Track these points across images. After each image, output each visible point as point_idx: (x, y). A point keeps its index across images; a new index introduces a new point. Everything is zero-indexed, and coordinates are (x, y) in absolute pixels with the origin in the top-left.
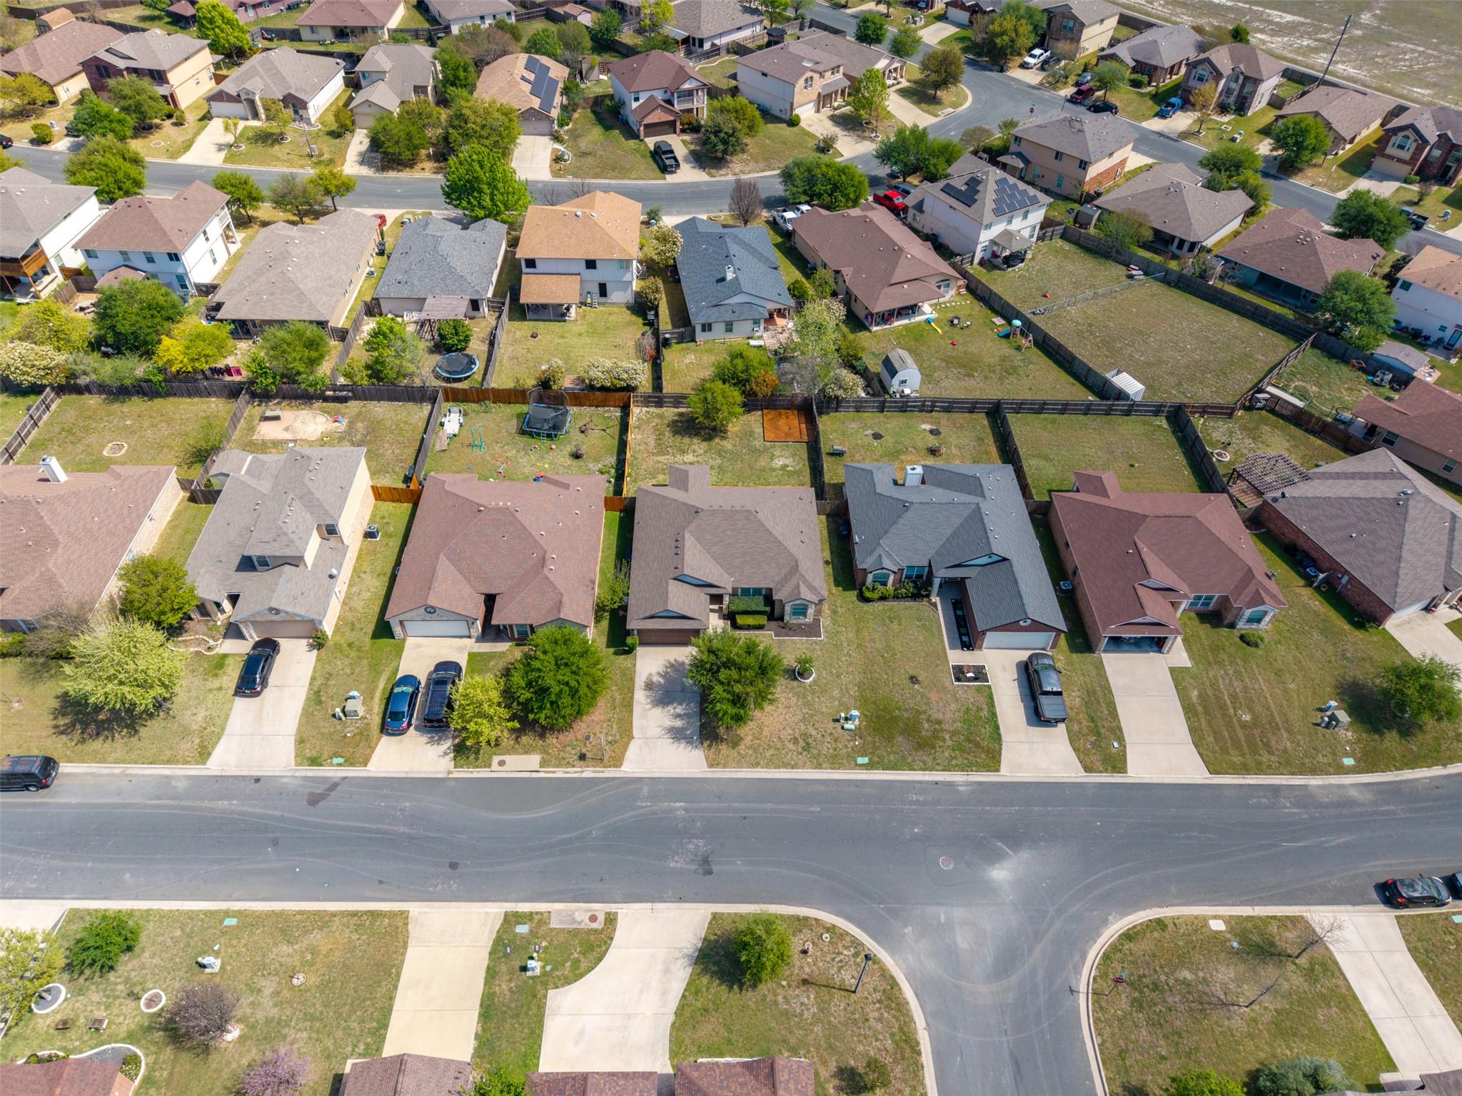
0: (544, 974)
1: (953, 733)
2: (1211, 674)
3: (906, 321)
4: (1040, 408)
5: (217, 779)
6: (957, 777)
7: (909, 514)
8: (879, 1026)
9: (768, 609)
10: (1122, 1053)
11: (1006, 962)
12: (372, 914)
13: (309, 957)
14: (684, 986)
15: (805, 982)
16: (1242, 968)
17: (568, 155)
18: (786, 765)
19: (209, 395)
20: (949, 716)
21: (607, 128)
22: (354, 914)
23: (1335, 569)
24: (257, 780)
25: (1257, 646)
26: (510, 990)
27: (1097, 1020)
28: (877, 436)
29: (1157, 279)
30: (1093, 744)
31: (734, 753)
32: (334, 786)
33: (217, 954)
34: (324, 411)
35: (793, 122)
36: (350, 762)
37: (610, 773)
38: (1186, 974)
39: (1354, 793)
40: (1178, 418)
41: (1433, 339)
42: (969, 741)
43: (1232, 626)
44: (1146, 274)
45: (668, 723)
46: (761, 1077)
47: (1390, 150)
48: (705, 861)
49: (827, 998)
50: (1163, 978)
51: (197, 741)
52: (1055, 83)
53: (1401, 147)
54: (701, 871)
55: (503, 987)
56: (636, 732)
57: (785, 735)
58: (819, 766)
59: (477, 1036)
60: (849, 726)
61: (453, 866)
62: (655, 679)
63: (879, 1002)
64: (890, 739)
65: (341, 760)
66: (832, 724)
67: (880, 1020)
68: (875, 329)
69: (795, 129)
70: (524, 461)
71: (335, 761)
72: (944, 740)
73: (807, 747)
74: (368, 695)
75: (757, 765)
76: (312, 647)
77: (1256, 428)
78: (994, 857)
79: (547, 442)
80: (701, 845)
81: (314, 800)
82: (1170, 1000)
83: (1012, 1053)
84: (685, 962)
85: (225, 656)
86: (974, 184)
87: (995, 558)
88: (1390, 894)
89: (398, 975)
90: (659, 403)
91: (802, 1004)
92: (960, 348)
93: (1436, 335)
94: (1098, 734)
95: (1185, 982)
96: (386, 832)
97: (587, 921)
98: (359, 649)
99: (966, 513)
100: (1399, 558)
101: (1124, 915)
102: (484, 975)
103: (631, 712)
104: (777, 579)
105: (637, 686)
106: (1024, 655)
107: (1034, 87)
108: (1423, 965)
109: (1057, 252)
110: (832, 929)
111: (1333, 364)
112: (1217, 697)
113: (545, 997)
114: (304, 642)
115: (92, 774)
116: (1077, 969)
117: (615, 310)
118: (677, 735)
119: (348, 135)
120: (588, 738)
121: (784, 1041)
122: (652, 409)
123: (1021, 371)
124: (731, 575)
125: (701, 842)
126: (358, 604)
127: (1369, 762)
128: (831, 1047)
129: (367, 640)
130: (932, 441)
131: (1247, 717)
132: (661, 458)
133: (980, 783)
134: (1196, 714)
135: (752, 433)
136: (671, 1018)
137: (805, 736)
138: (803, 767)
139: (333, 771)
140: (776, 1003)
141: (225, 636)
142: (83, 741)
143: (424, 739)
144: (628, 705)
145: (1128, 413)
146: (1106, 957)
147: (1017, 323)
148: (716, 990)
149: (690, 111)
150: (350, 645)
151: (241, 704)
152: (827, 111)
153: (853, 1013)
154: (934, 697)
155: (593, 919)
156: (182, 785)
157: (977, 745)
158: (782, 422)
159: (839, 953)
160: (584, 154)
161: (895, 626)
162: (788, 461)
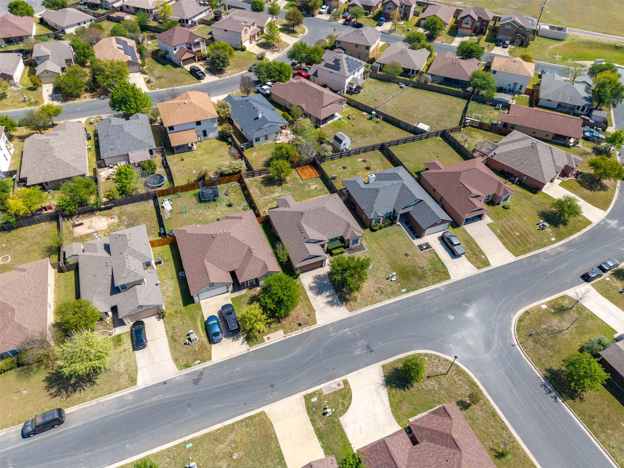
0: (333, 413)
1: (430, 270)
2: (500, 222)
3: (331, 121)
4: (397, 143)
5: (146, 389)
6: (438, 285)
7: (380, 193)
8: (461, 383)
9: (343, 244)
10: (539, 359)
11: (488, 345)
12: (249, 418)
13: (234, 445)
14: (387, 396)
15: (428, 377)
16: (558, 317)
17: (152, 79)
18: (378, 302)
19: (40, 222)
20: (425, 264)
21: (164, 64)
22: (242, 421)
23: (521, 175)
24: (165, 383)
25: (509, 208)
26: (324, 424)
27: (526, 352)
28: (344, 168)
29: (410, 87)
30: (476, 259)
31: (356, 303)
32: (201, 373)
33: (192, 461)
34: (103, 215)
35: (243, 49)
36: (203, 361)
37: (313, 327)
38: (544, 326)
39: (560, 249)
40: (445, 135)
41: (508, 89)
42: (436, 271)
43: (498, 204)
44: (407, 85)
45: (326, 300)
46: (442, 415)
47: (463, 25)
48: (368, 347)
49: (439, 380)
50: (538, 330)
51: (127, 376)
52: (336, 18)
53: (467, 24)
54: (368, 352)
55: (320, 424)
56: (315, 308)
57: (372, 290)
58: (389, 298)
59: (322, 447)
60: (393, 279)
61: (272, 386)
62: (312, 285)
63: (456, 374)
64: (409, 279)
65: (199, 361)
66: (386, 281)
67: (460, 380)
68: (322, 126)
69: (245, 52)
70: (208, 213)
71: (196, 362)
72: (428, 274)
73: (382, 292)
74: (197, 330)
75: (367, 305)
76: (159, 318)
77: (470, 133)
78: (466, 309)
79: (214, 203)
80: (362, 342)
81: (196, 382)
82: (544, 336)
83: (506, 374)
84: (382, 387)
85: (119, 335)
86: (337, 61)
87: (418, 201)
88: (586, 278)
89: (276, 437)
90: (253, 176)
91: (432, 385)
92: (356, 127)
93: (508, 88)
94: (476, 255)
95: (545, 329)
96: (236, 383)
97: (337, 387)
98: (181, 313)
99: (400, 187)
100: (541, 166)
101: (515, 314)
102: (310, 423)
103: (309, 301)
104: (343, 231)
105: (306, 290)
106: (440, 234)
107: (328, 21)
108: (606, 297)
109: (371, 83)
110: (426, 355)
111: (481, 105)
112: (506, 230)
113: (339, 421)
114: (154, 317)
115: (82, 409)
116: (511, 337)
117: (212, 141)
118: (331, 304)
119: (39, 88)
120: (298, 317)
121: (434, 401)
122: (250, 179)
123: (382, 130)
124: (325, 235)
125: (363, 341)
126: (169, 294)
127: (560, 237)
128: (450, 396)
129: (182, 308)
130: (365, 165)
131: (518, 234)
132: (266, 198)
133: (447, 285)
134: (502, 238)
135: (296, 179)
136: (390, 410)
137: (379, 288)
138: (384, 300)
139: (198, 367)
140: (423, 389)
141: (115, 327)
142: (68, 396)
143: (230, 340)
144: (307, 299)
145: (427, 138)
146: (518, 330)
147: (374, 112)
148: (399, 393)
149: (200, 51)
150: (176, 312)
151: (139, 354)
152: (254, 43)
153: (450, 381)
154: (417, 259)
155: (339, 385)
156: (130, 398)
157: (439, 272)
158: (306, 171)
159: (434, 363)
160: (159, 78)
161: (389, 237)
162: (316, 186)
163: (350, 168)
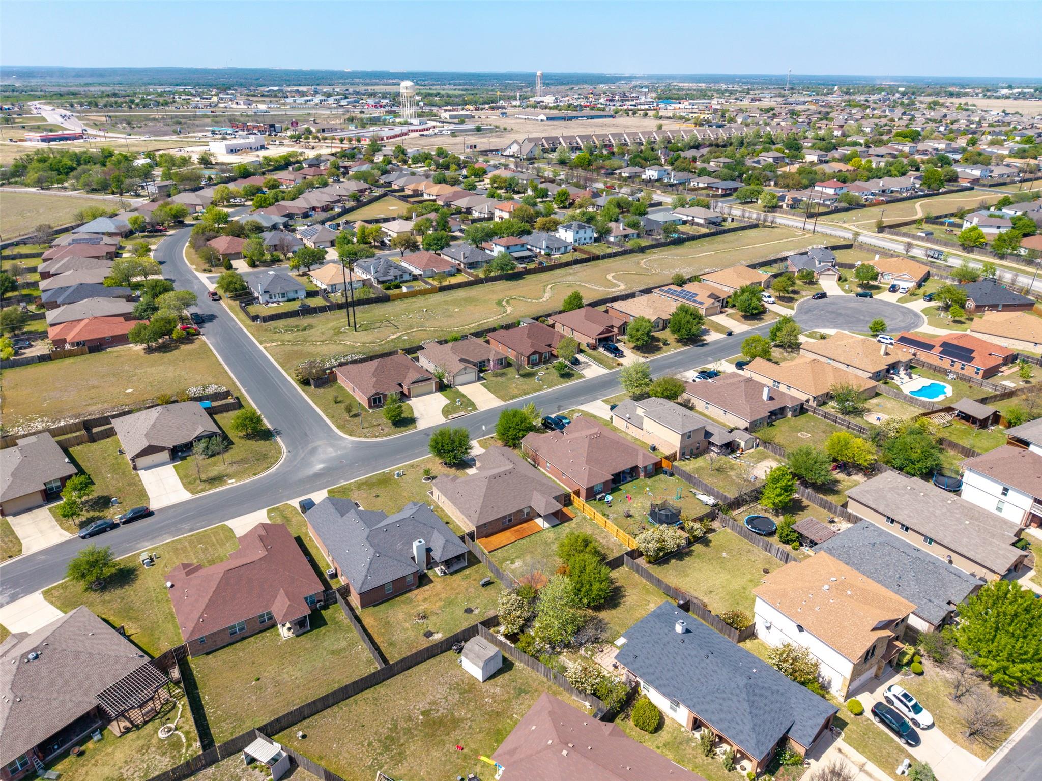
0: (455, 404)
14: (415, 414)
16: (224, 473)
39: (147, 544)
63: (353, 431)
78: (324, 469)
82: (253, 459)
83: (308, 436)
84: (418, 418)
95: (247, 464)
102: (471, 399)
113: (450, 401)
116: (287, 456)
133: (335, 485)
146: (277, 461)
162: (513, 567)
163: (457, 612)
